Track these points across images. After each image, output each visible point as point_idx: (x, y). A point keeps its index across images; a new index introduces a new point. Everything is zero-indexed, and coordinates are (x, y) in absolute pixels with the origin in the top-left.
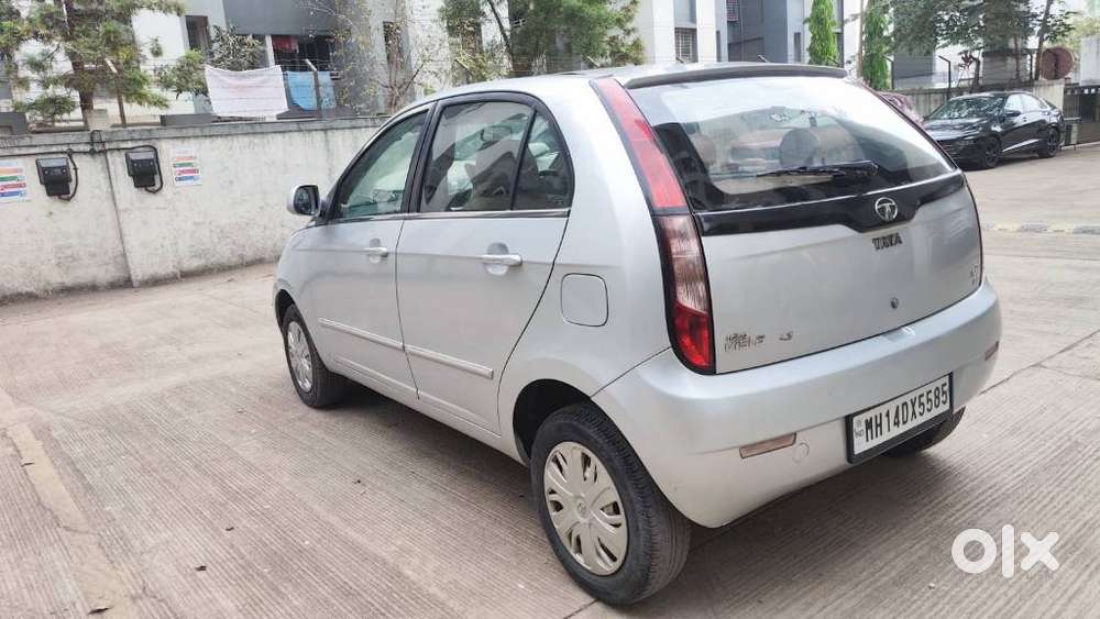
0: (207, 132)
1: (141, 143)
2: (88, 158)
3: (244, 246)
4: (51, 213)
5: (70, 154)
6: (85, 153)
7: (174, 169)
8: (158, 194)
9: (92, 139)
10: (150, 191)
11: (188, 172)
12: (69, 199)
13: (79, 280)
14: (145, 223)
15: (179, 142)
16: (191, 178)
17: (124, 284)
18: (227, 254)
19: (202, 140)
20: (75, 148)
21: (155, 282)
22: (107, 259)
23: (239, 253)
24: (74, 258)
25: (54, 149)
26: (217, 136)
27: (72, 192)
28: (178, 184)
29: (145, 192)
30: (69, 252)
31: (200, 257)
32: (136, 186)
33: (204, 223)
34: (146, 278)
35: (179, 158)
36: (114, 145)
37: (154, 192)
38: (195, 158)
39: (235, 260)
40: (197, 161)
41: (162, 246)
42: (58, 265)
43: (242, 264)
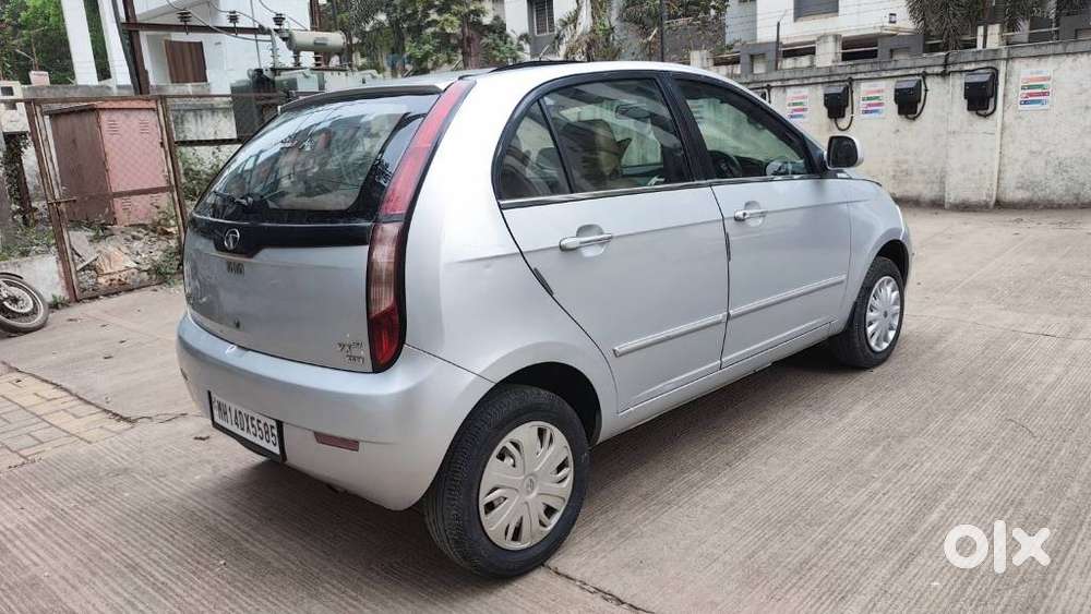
0: (1070, 48)
1: (984, 65)
2: (939, 79)
3: (1084, 184)
4: (898, 131)
5: (925, 75)
6: (937, 75)
7: (1021, 92)
8: (991, 117)
9: (946, 61)
10: (980, 115)
11: (1036, 94)
12: (914, 119)
13: (905, 194)
14: (969, 147)
15: (1034, 62)
16: (1039, 101)
17: (937, 205)
18: (1060, 191)
19: (1060, 59)
20: (929, 71)
21: (965, 207)
22: (934, 178)
23: (1076, 192)
24: (907, 173)
25: (912, 72)
26: (1082, 53)
27: (918, 111)
28: (1021, 107)
29: (977, 116)
30: (905, 167)
31: (1027, 189)
32: (969, 109)
33: (1040, 153)
34: (957, 202)
35: (1032, 80)
36: (957, 68)
37: (986, 116)
38: (1049, 79)
39: (1068, 199)
40: (1050, 82)
41: (981, 173)
42: (894, 177)
43: (1076, 205)
